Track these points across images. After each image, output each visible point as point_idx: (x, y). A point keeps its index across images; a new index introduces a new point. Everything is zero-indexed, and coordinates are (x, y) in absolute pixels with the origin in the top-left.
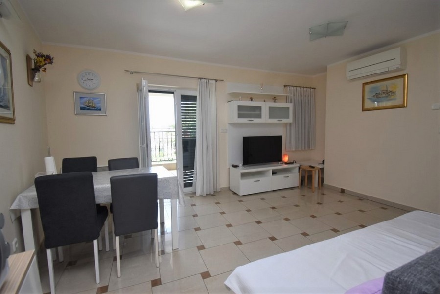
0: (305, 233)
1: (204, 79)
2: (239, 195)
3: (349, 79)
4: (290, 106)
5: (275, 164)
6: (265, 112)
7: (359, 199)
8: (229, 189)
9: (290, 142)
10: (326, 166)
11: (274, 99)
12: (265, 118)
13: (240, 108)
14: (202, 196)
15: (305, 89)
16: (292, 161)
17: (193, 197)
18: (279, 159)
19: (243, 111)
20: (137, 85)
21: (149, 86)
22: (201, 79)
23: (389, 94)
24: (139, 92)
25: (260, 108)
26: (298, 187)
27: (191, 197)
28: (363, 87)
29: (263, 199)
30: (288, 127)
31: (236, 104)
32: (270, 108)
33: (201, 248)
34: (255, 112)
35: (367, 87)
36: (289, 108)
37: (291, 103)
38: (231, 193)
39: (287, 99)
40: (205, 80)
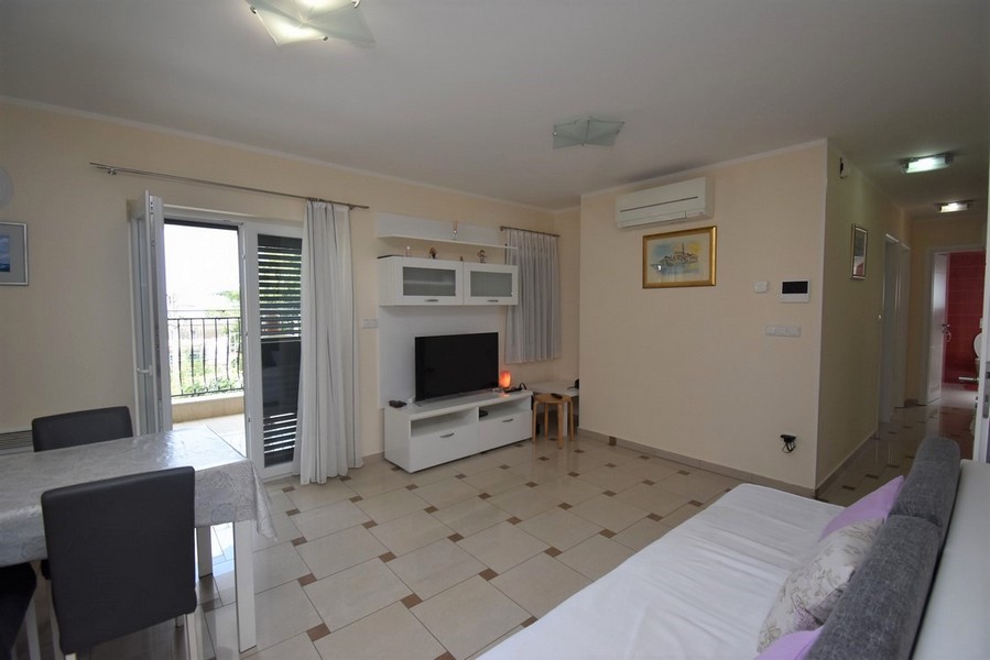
0: (552, 548)
1: (321, 200)
2: (407, 472)
3: (619, 226)
4: (514, 270)
5: (485, 393)
6: (463, 283)
7: (643, 457)
8: (382, 458)
9: (514, 344)
10: (582, 392)
11: (482, 255)
12: (463, 295)
13: (407, 272)
14: (316, 483)
15: (541, 236)
16: (518, 387)
17: (292, 489)
18: (492, 383)
19: (415, 281)
20: (129, 204)
21: (165, 209)
22: (312, 200)
23: (686, 259)
24: (134, 222)
25: (452, 274)
26: (531, 439)
27: (285, 490)
28: (644, 243)
29: (461, 476)
30: (510, 314)
31: (397, 264)
32: (474, 275)
33: (320, 632)
34: (441, 282)
35: (651, 243)
36: (510, 275)
37: (514, 264)
38: (389, 467)
39: (506, 256)
40: (324, 205)
